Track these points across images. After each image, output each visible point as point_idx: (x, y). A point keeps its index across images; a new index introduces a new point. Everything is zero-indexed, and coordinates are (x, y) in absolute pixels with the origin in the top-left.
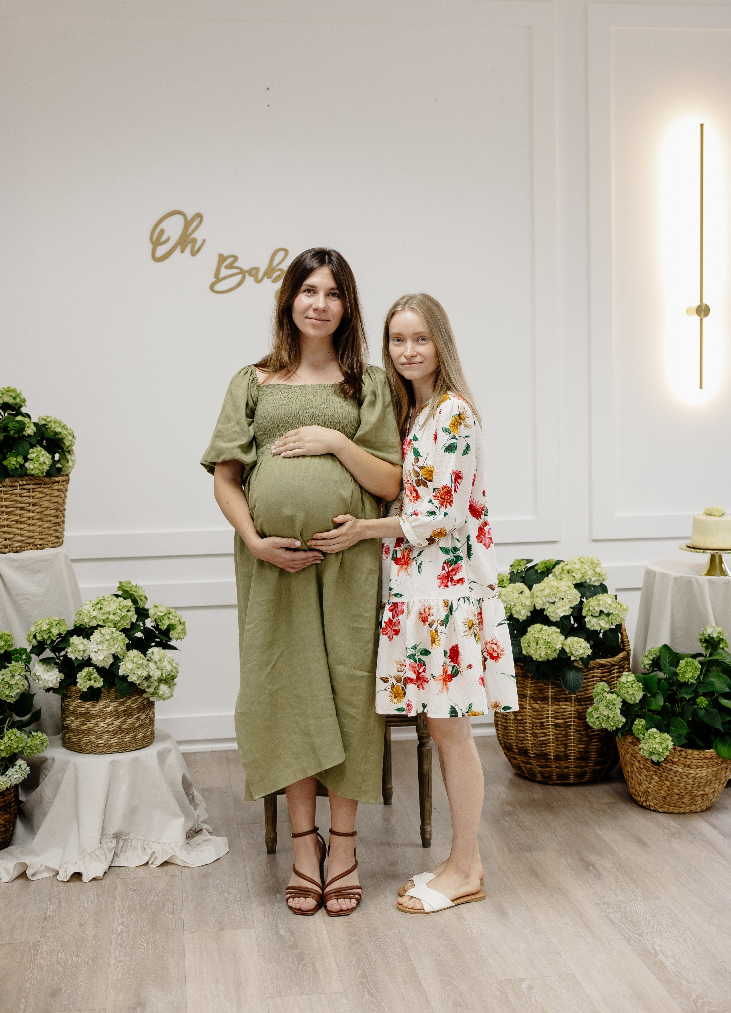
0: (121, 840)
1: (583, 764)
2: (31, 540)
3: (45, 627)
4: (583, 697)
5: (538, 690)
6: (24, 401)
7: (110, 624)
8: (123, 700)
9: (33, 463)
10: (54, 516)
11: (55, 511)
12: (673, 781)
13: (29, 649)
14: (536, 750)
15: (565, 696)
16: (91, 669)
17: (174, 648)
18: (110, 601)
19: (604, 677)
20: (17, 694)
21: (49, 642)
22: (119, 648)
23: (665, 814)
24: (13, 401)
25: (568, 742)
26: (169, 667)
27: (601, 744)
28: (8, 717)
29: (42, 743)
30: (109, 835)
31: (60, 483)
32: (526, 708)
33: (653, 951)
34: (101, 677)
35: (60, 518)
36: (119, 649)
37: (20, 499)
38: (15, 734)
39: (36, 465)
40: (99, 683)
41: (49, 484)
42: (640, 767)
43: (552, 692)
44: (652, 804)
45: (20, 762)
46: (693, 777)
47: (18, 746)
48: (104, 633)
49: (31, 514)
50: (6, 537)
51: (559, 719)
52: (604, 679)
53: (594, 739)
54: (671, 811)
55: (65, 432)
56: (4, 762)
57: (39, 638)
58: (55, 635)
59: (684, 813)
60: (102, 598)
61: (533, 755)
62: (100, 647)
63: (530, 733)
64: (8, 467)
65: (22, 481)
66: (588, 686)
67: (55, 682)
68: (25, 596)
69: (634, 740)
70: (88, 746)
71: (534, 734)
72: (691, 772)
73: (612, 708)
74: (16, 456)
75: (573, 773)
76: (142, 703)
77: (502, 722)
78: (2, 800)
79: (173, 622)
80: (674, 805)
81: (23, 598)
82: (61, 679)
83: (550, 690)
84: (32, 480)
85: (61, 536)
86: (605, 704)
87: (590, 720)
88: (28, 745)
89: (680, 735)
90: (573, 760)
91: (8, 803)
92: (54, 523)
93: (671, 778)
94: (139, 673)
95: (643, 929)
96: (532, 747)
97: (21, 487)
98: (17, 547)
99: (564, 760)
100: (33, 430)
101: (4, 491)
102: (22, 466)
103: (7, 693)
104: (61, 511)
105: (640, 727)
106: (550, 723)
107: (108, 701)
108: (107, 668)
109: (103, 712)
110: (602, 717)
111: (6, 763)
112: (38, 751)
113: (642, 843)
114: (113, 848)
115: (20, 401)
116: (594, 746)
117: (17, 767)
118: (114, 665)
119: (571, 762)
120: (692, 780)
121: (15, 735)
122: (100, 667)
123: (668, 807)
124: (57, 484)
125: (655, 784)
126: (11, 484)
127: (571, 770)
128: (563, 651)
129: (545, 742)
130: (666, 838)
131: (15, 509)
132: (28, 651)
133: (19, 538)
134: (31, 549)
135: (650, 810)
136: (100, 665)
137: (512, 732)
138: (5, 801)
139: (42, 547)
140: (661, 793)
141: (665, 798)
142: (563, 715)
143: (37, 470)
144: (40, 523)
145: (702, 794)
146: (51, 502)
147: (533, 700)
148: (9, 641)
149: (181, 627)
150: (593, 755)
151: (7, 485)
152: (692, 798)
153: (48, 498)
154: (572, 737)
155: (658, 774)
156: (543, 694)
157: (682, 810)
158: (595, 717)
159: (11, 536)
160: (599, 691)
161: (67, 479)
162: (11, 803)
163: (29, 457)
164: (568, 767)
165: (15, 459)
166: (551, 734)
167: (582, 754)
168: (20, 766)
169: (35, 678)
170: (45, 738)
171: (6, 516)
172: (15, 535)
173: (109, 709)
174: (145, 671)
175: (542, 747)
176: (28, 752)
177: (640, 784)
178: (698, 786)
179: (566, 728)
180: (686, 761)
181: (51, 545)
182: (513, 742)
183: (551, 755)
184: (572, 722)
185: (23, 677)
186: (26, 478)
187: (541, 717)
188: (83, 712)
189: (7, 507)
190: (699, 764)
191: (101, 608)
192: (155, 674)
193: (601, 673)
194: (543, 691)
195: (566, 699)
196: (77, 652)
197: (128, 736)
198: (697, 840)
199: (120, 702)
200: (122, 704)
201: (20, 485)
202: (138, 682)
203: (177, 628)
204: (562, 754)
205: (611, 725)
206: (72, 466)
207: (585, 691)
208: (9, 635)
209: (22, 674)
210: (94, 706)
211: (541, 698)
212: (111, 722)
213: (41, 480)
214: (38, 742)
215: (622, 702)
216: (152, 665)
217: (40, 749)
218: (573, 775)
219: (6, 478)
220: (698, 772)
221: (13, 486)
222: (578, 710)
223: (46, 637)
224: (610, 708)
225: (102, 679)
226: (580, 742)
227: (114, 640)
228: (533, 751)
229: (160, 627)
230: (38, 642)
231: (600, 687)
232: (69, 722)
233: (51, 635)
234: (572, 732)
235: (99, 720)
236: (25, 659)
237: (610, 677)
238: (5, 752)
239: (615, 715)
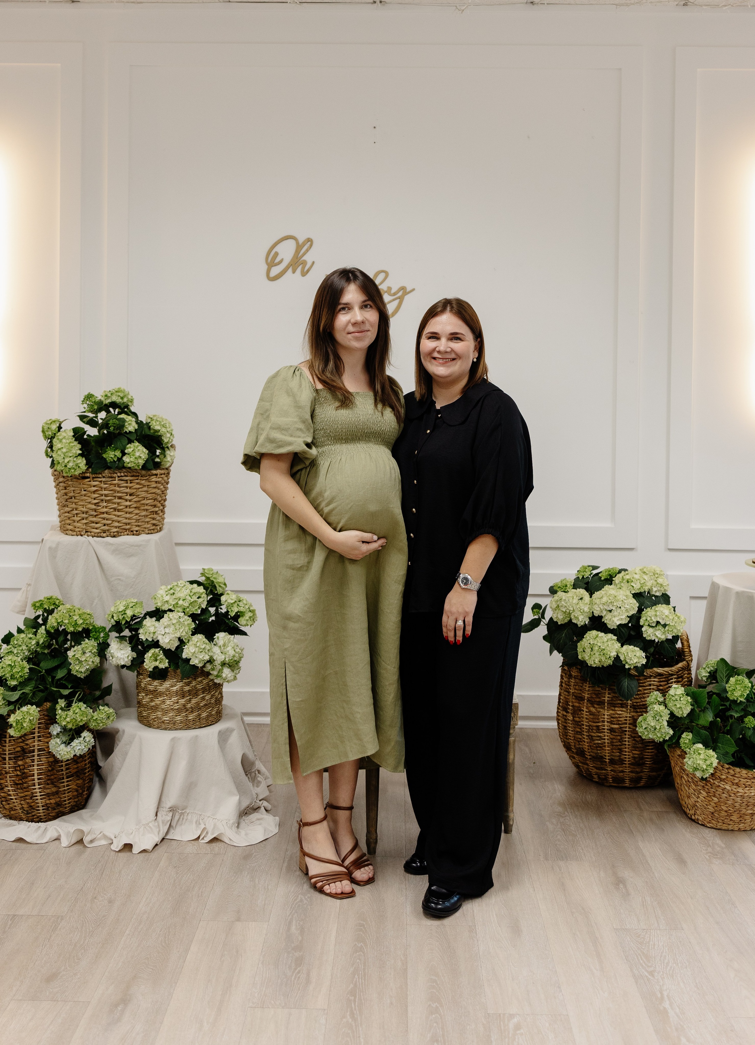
0: (177, 813)
1: (637, 770)
2: (128, 527)
3: (121, 608)
4: (638, 704)
5: (595, 694)
6: (132, 401)
7: (179, 609)
8: (189, 680)
9: (129, 457)
10: (151, 506)
11: (153, 501)
12: (721, 798)
13: (108, 627)
14: (591, 752)
15: (621, 702)
16: (157, 650)
17: (244, 634)
18: (183, 587)
19: (661, 686)
20: (87, 670)
21: (123, 623)
22: (184, 632)
23: (713, 830)
24: (121, 400)
25: (623, 747)
26: (231, 653)
27: (656, 751)
28: (78, 692)
29: (108, 717)
30: (166, 808)
31: (158, 476)
32: (583, 711)
33: (659, 995)
34: (167, 658)
35: (159, 507)
36: (184, 634)
37: (118, 489)
38: (80, 707)
39: (132, 459)
40: (164, 664)
41: (146, 477)
42: (688, 781)
43: (608, 697)
44: (700, 818)
45: (85, 734)
46: (741, 796)
47: (82, 719)
48: (171, 618)
49: (128, 503)
50: (105, 523)
51: (614, 724)
52: (661, 688)
53: (649, 746)
54: (719, 827)
55: (164, 430)
56: (71, 733)
57: (115, 618)
58: (129, 616)
59: (732, 830)
60: (176, 584)
61: (589, 757)
62: (167, 630)
63: (587, 736)
64: (107, 459)
65: (121, 473)
66: (644, 694)
67: (126, 660)
68: (118, 577)
69: (683, 754)
70: (155, 721)
71: (590, 737)
72: (739, 790)
73: (659, 720)
74: (115, 450)
75: (629, 777)
76: (208, 684)
77: (562, 722)
78: (75, 766)
79: (242, 609)
80: (722, 822)
81: (116, 579)
82: (133, 658)
83: (607, 695)
84: (130, 472)
85: (159, 523)
86: (653, 715)
87: (639, 730)
88: (94, 718)
89: (727, 753)
90: (627, 765)
91: (81, 770)
92: (151, 512)
93: (719, 794)
94: (201, 657)
95: (656, 966)
96: (588, 749)
97: (119, 479)
98: (114, 532)
99: (619, 765)
100: (134, 427)
101: (104, 482)
102: (120, 459)
103: (77, 668)
104: (160, 502)
105: (687, 741)
106: (606, 727)
107: (174, 680)
108: (173, 650)
109: (169, 691)
110: (649, 727)
111: (73, 734)
112: (104, 724)
113: (681, 861)
114: (168, 821)
115: (127, 401)
116: (648, 752)
117: (82, 739)
118: (179, 648)
119: (626, 767)
120: (741, 799)
121: (80, 709)
122: (166, 649)
123: (716, 823)
124: (155, 476)
125: (703, 798)
126: (110, 475)
127: (626, 775)
128: (617, 658)
129: (601, 745)
130: (707, 857)
131: (114, 498)
132: (107, 630)
133: (117, 524)
134: (128, 535)
135: (698, 823)
136: (167, 647)
137: (571, 732)
138: (78, 767)
139: (138, 533)
140: (708, 808)
141: (713, 813)
142: (619, 721)
143: (132, 463)
144: (137, 511)
145: (751, 814)
146: (149, 492)
147: (590, 704)
148: (87, 620)
149: (250, 614)
150: (648, 761)
151: (106, 476)
152: (741, 816)
153: (145, 489)
154: (627, 743)
155: (706, 789)
156: (599, 698)
157: (730, 827)
158: (644, 728)
159: (110, 522)
160: (652, 700)
161: (166, 472)
162: (86, 769)
163: (126, 451)
164: (622, 772)
165: (113, 453)
166: (606, 738)
167: (637, 760)
168: (85, 737)
169: (109, 655)
170: (111, 713)
171: (105, 504)
172: (113, 521)
173: (175, 689)
174: (207, 656)
175: (597, 750)
176: (93, 725)
177: (689, 797)
178: (747, 805)
179: (621, 733)
180: (734, 780)
181: (147, 532)
182: (572, 742)
183: (606, 759)
184: (627, 728)
185: (94, 654)
186: (124, 470)
187: (597, 720)
188: (152, 689)
189: (106, 496)
190: (748, 783)
191: (174, 593)
192: (219, 658)
193: (659, 682)
194: (599, 696)
195: (622, 706)
196: (147, 633)
197: (192, 715)
198: (739, 863)
199: (185, 682)
200: (188, 684)
201: (118, 477)
202: (200, 665)
203: (246, 615)
204: (617, 758)
205: (657, 736)
206: (170, 461)
207: (641, 698)
208: (89, 614)
209: (93, 652)
210: (161, 685)
211: (598, 702)
212: (177, 701)
213: (138, 473)
214: (103, 716)
215: (669, 714)
216: (216, 650)
217: (106, 722)
218: (629, 780)
219: (105, 470)
220: (746, 791)
221: (111, 477)
222: (633, 716)
223: (121, 617)
224: (657, 719)
225: (167, 661)
226: (634, 748)
227: (179, 625)
228: (589, 752)
229: (229, 613)
230: (116, 621)
231: (654, 697)
232: (141, 697)
233: (125, 616)
234: (627, 738)
235: (165, 698)
236: (103, 637)
237: (667, 686)
238: (71, 724)
239: (662, 727)
